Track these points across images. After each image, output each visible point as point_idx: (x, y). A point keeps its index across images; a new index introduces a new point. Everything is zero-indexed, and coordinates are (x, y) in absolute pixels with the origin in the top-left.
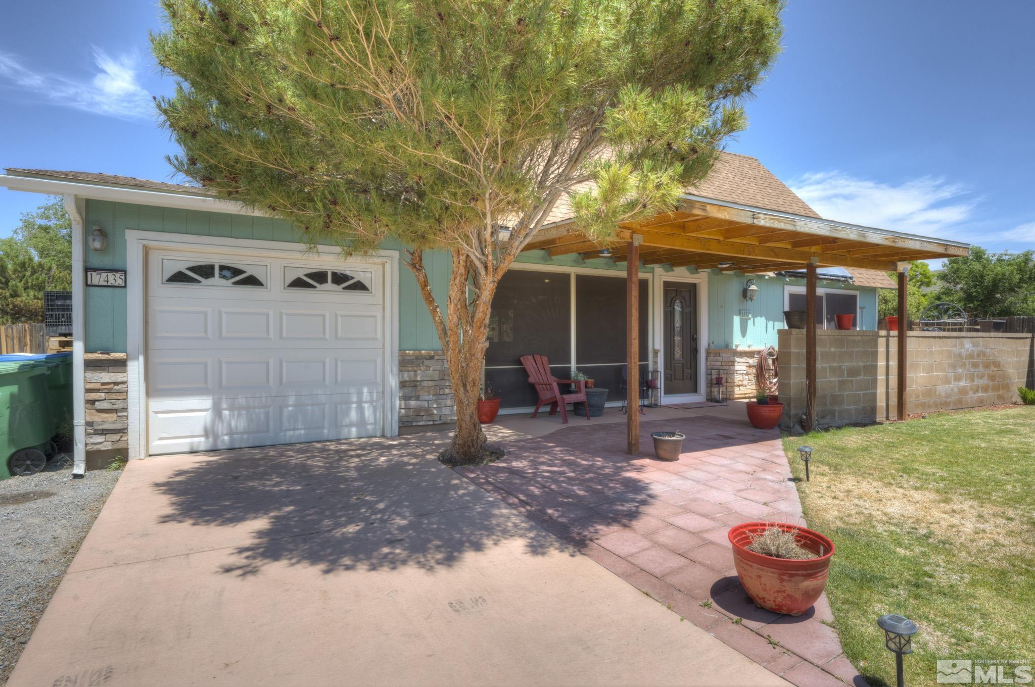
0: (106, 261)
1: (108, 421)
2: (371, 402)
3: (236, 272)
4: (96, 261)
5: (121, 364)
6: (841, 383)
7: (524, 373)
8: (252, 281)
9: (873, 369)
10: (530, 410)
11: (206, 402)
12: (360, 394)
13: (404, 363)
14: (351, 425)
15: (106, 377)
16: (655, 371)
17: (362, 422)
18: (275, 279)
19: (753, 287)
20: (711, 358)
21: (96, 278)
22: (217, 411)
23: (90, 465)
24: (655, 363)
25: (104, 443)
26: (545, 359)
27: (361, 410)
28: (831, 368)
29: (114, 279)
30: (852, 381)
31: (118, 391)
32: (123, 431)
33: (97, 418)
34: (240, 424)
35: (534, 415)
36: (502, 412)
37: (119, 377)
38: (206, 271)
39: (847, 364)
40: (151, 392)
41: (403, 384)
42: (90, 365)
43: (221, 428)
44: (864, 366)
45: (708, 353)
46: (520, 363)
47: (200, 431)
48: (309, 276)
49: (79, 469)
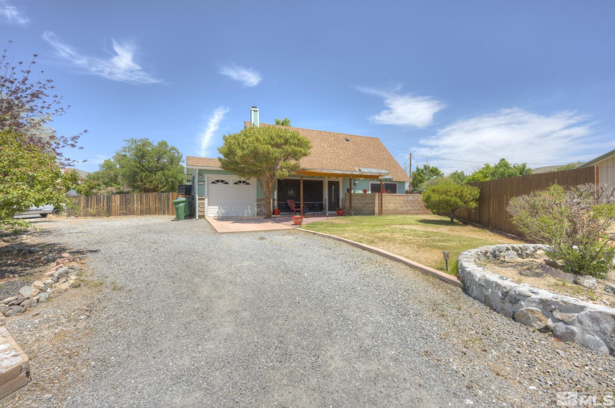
0: (201, 180)
1: (202, 210)
2: (250, 209)
3: (224, 181)
4: (200, 180)
5: (204, 199)
7: (287, 204)
8: (227, 183)
9: (374, 203)
10: (289, 213)
11: (217, 207)
12: (248, 207)
13: (258, 200)
15: (202, 201)
16: (325, 205)
17: (248, 213)
18: (231, 182)
19: (357, 182)
20: (343, 201)
21: (200, 183)
22: (219, 209)
23: (199, 218)
24: (325, 202)
25: (201, 214)
26: (293, 201)
27: (248, 211)
29: (203, 183)
31: (203, 204)
32: (204, 212)
33: (200, 209)
34: (223, 211)
35: (290, 214)
36: (281, 213)
37: (203, 202)
38: (218, 181)
39: (365, 201)
40: (209, 205)
41: (257, 205)
42: (199, 199)
43: (220, 212)
44: (371, 202)
45: (342, 200)
46: (286, 201)
47: (216, 213)
48: (238, 182)
49: (197, 218)
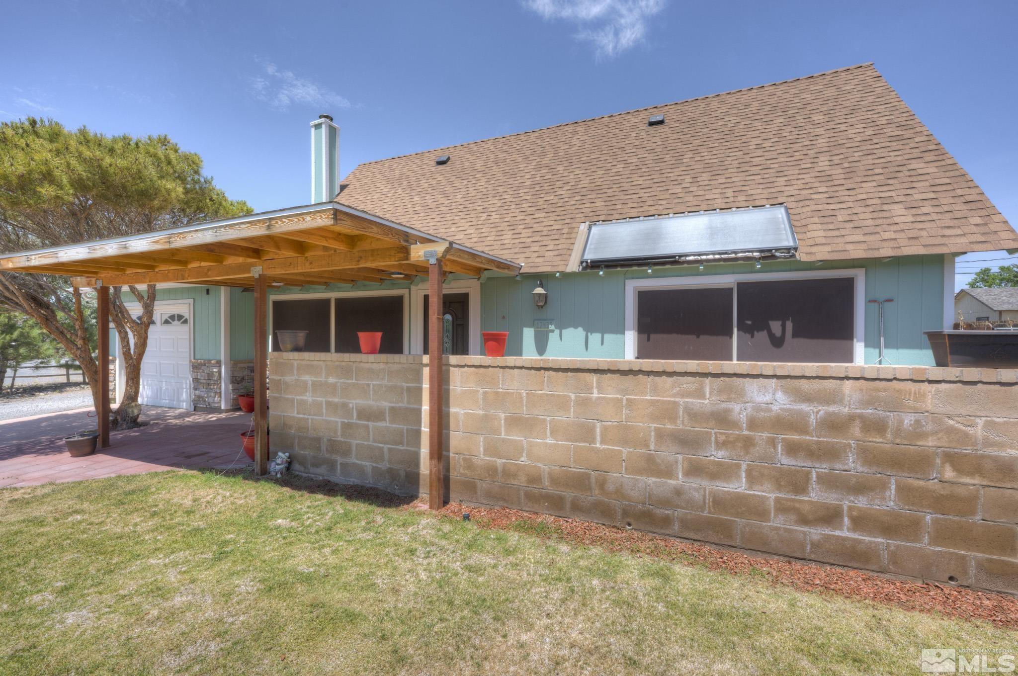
6: (347, 426)
14: (183, 401)
19: (538, 291)
28: (329, 404)
30: (367, 427)
39: (357, 401)
41: (194, 380)
44: (392, 409)
48: (169, 317)
